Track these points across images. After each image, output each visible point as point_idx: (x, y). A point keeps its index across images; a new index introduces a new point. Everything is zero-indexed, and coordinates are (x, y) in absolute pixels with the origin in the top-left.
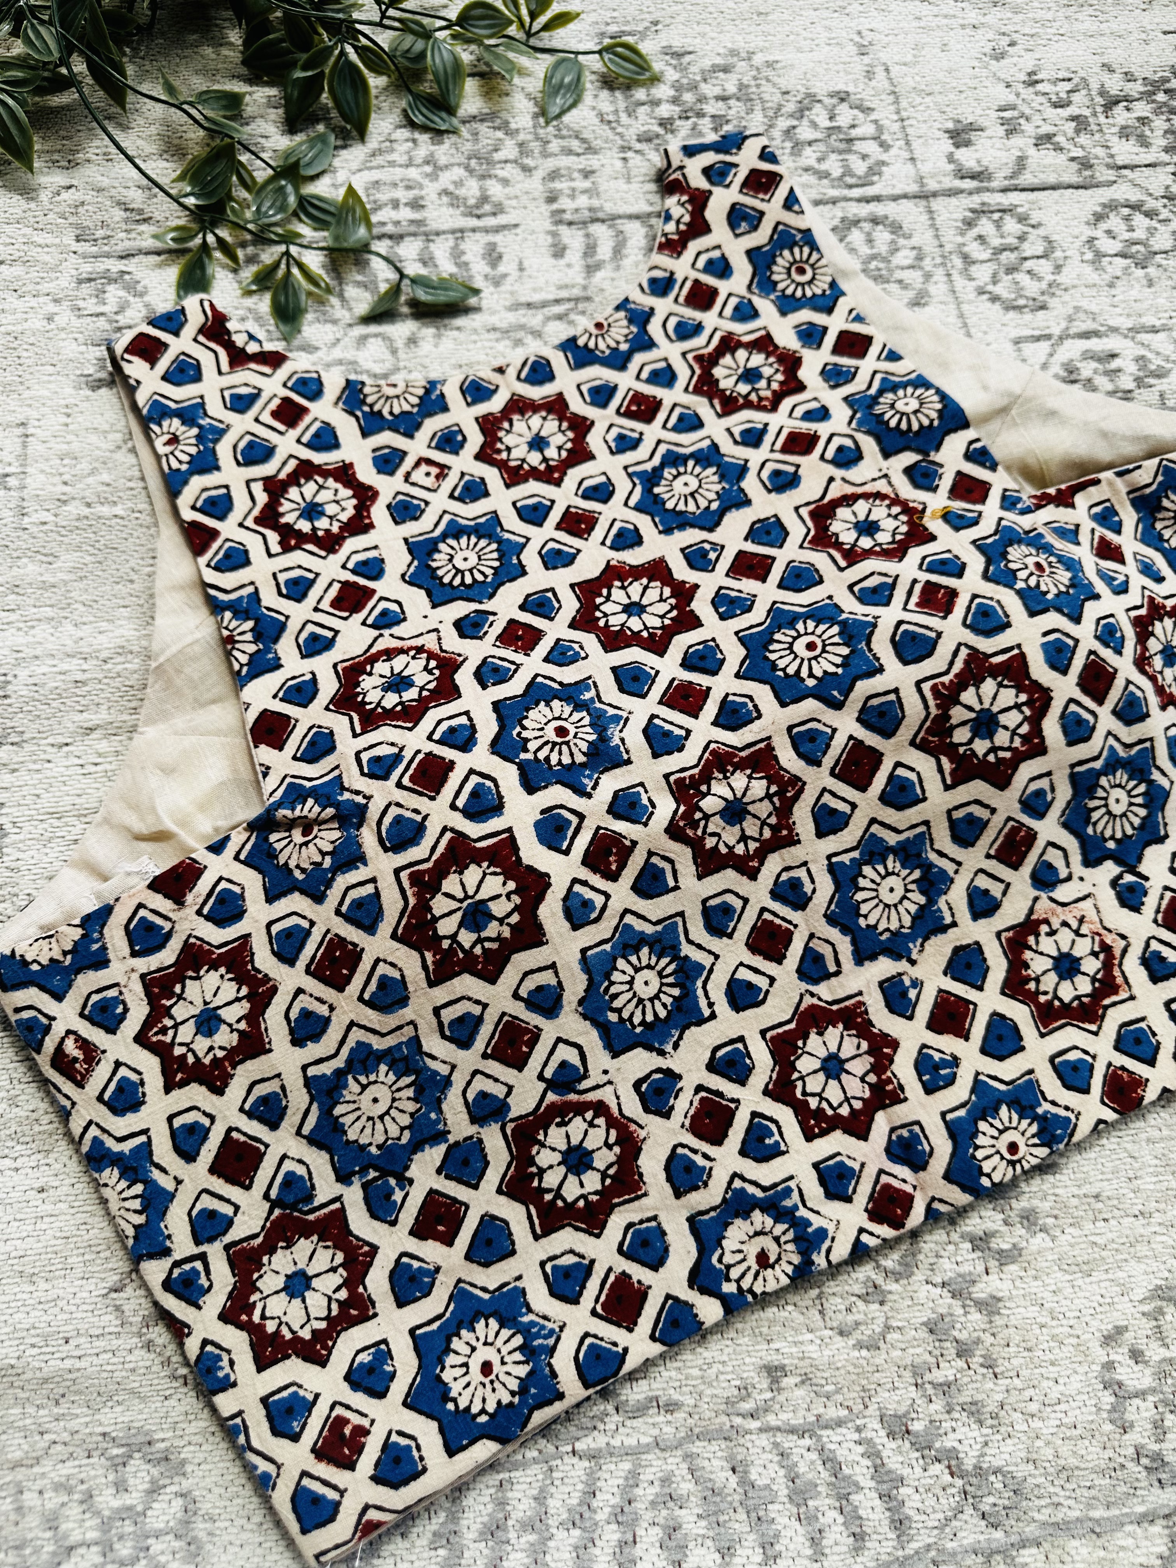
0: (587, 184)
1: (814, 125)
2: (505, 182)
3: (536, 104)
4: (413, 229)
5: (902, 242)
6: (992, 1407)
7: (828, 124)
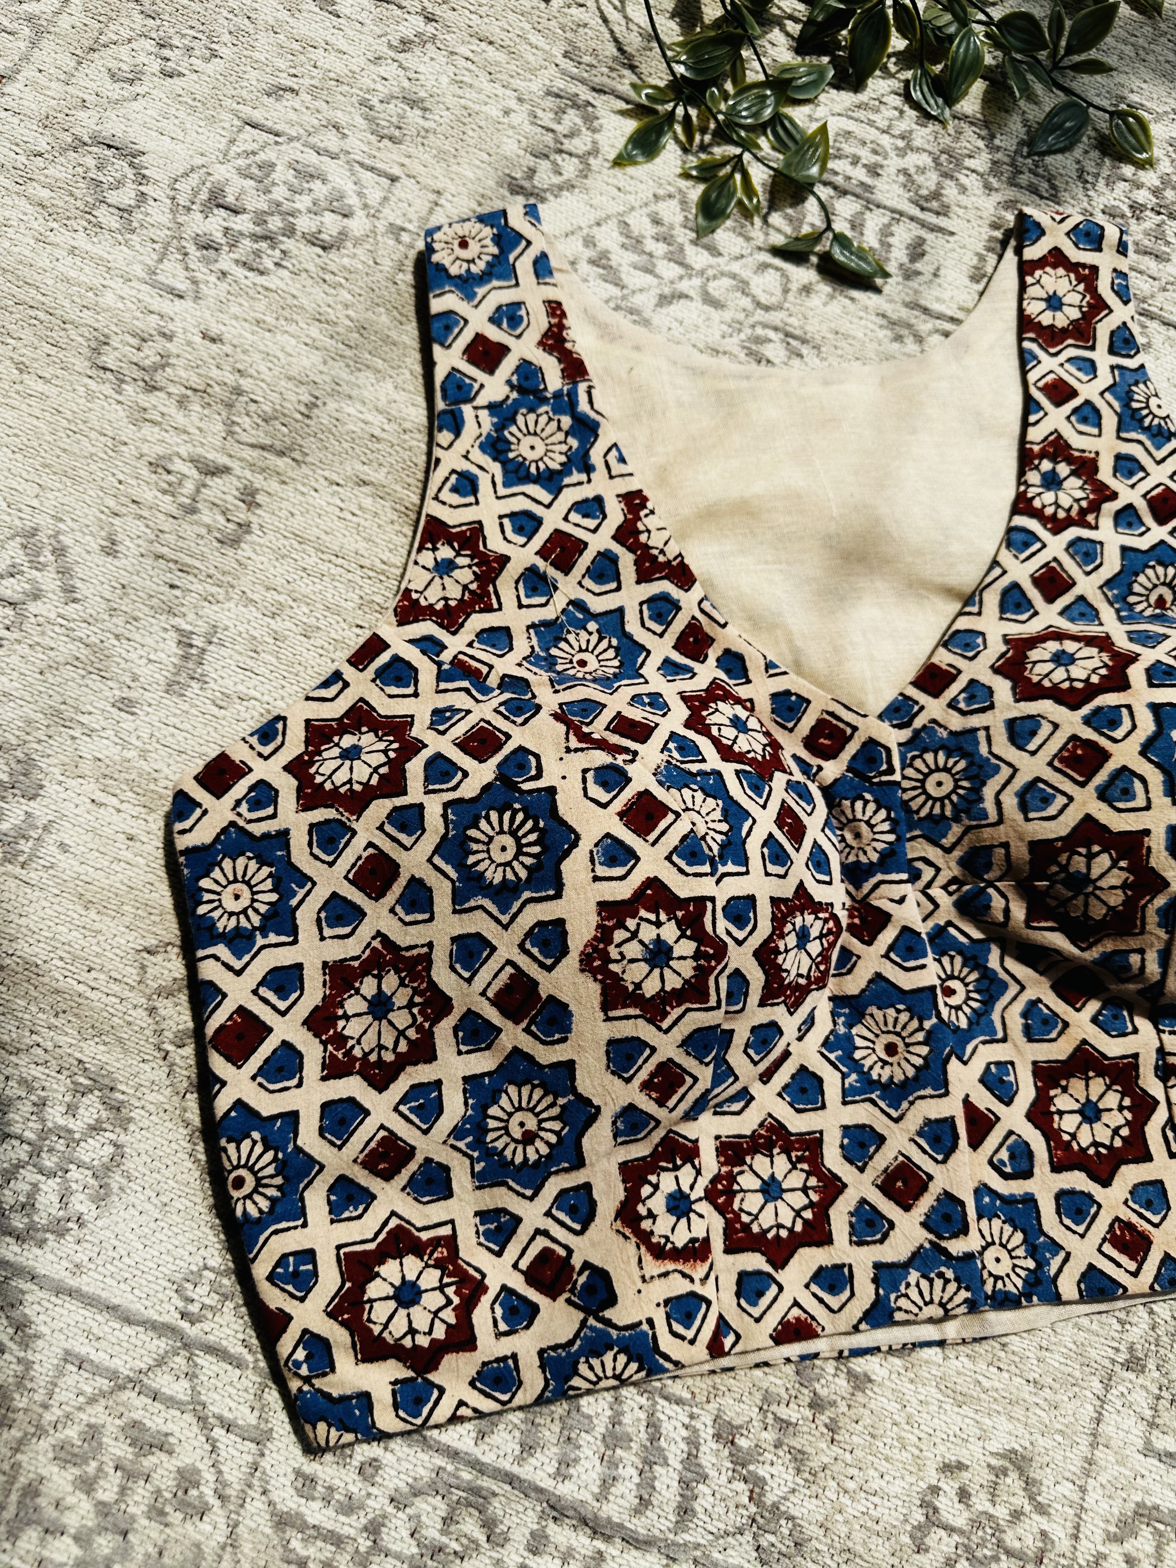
2: (963, 189)
3: (1028, 133)
4: (858, 190)
6: (815, 1464)
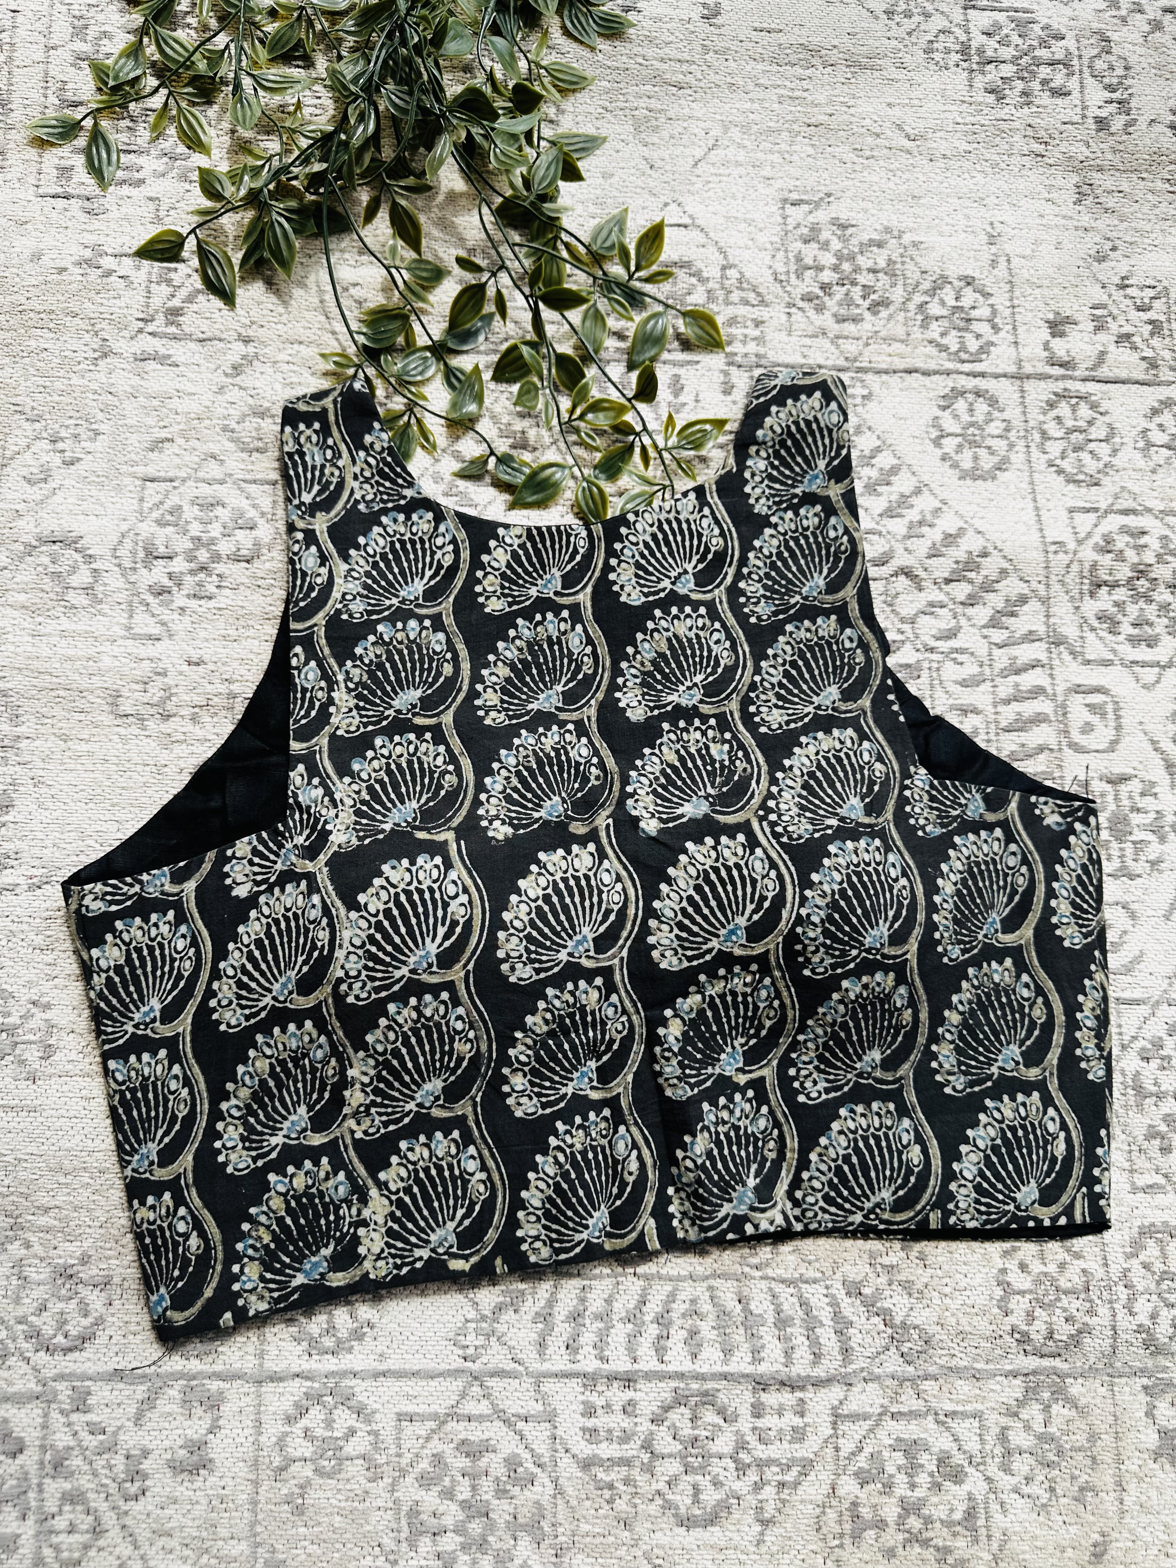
0: (757, 333)
1: (943, 303)
5: (996, 414)
7: (953, 303)
